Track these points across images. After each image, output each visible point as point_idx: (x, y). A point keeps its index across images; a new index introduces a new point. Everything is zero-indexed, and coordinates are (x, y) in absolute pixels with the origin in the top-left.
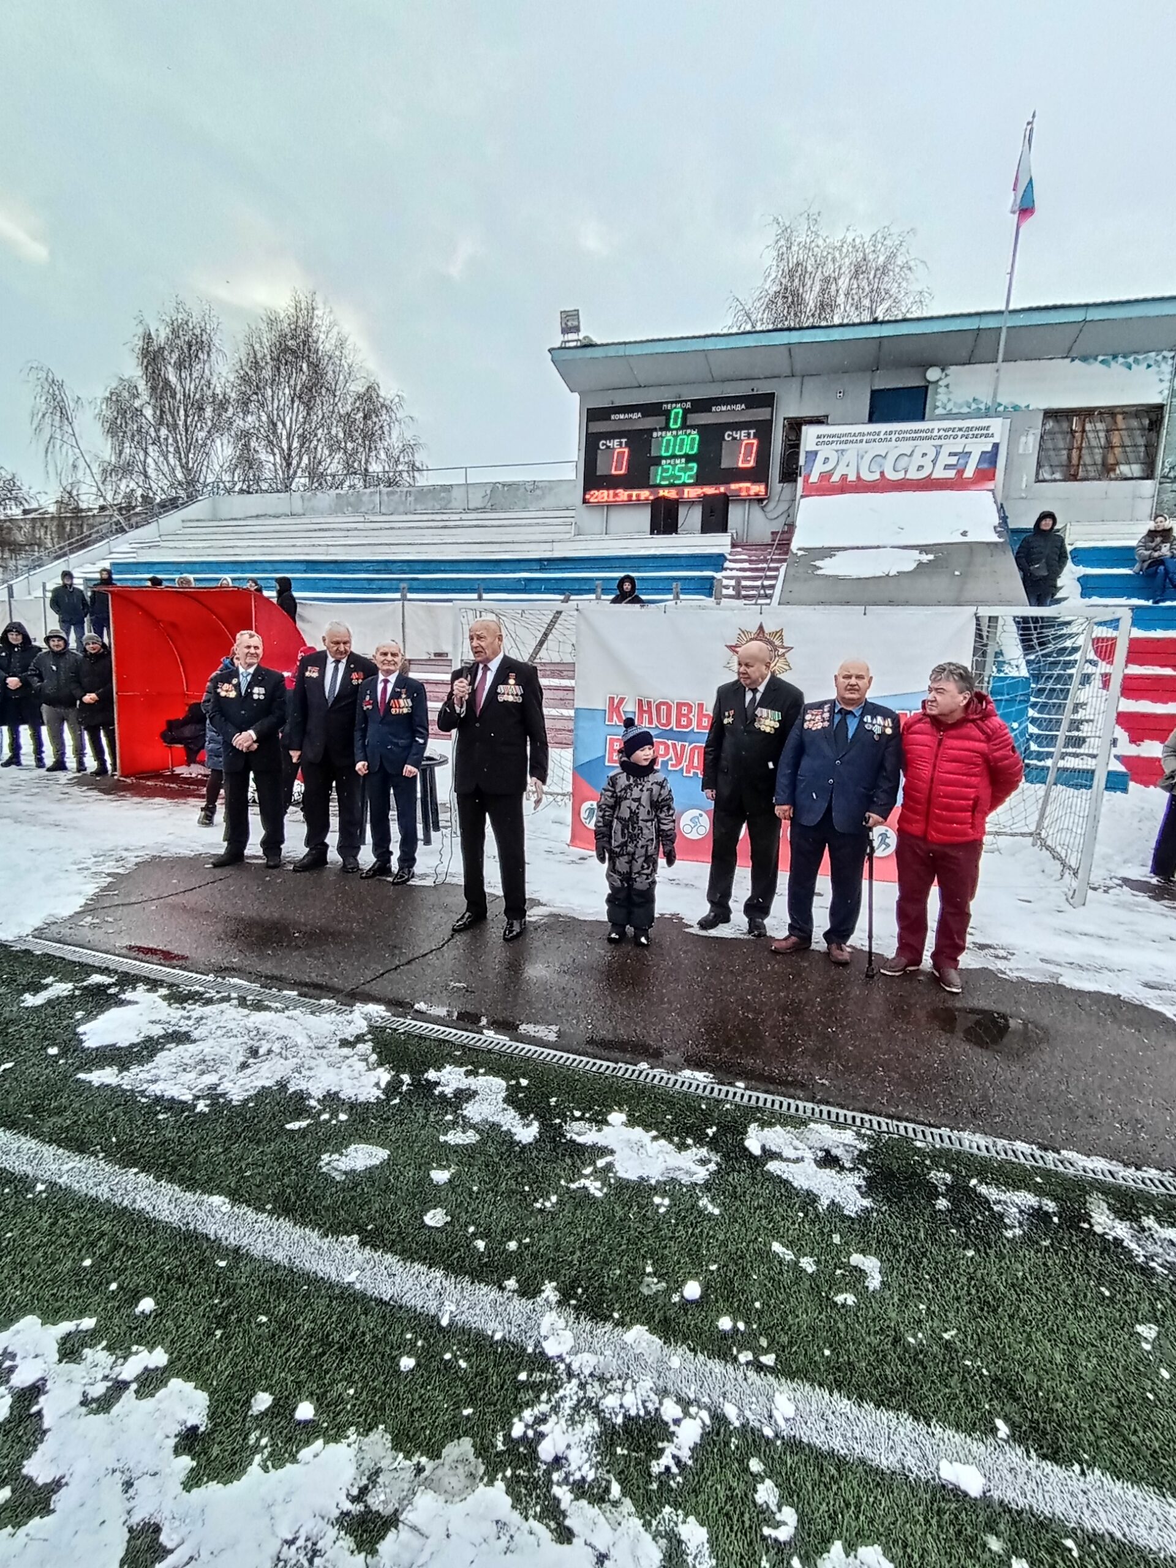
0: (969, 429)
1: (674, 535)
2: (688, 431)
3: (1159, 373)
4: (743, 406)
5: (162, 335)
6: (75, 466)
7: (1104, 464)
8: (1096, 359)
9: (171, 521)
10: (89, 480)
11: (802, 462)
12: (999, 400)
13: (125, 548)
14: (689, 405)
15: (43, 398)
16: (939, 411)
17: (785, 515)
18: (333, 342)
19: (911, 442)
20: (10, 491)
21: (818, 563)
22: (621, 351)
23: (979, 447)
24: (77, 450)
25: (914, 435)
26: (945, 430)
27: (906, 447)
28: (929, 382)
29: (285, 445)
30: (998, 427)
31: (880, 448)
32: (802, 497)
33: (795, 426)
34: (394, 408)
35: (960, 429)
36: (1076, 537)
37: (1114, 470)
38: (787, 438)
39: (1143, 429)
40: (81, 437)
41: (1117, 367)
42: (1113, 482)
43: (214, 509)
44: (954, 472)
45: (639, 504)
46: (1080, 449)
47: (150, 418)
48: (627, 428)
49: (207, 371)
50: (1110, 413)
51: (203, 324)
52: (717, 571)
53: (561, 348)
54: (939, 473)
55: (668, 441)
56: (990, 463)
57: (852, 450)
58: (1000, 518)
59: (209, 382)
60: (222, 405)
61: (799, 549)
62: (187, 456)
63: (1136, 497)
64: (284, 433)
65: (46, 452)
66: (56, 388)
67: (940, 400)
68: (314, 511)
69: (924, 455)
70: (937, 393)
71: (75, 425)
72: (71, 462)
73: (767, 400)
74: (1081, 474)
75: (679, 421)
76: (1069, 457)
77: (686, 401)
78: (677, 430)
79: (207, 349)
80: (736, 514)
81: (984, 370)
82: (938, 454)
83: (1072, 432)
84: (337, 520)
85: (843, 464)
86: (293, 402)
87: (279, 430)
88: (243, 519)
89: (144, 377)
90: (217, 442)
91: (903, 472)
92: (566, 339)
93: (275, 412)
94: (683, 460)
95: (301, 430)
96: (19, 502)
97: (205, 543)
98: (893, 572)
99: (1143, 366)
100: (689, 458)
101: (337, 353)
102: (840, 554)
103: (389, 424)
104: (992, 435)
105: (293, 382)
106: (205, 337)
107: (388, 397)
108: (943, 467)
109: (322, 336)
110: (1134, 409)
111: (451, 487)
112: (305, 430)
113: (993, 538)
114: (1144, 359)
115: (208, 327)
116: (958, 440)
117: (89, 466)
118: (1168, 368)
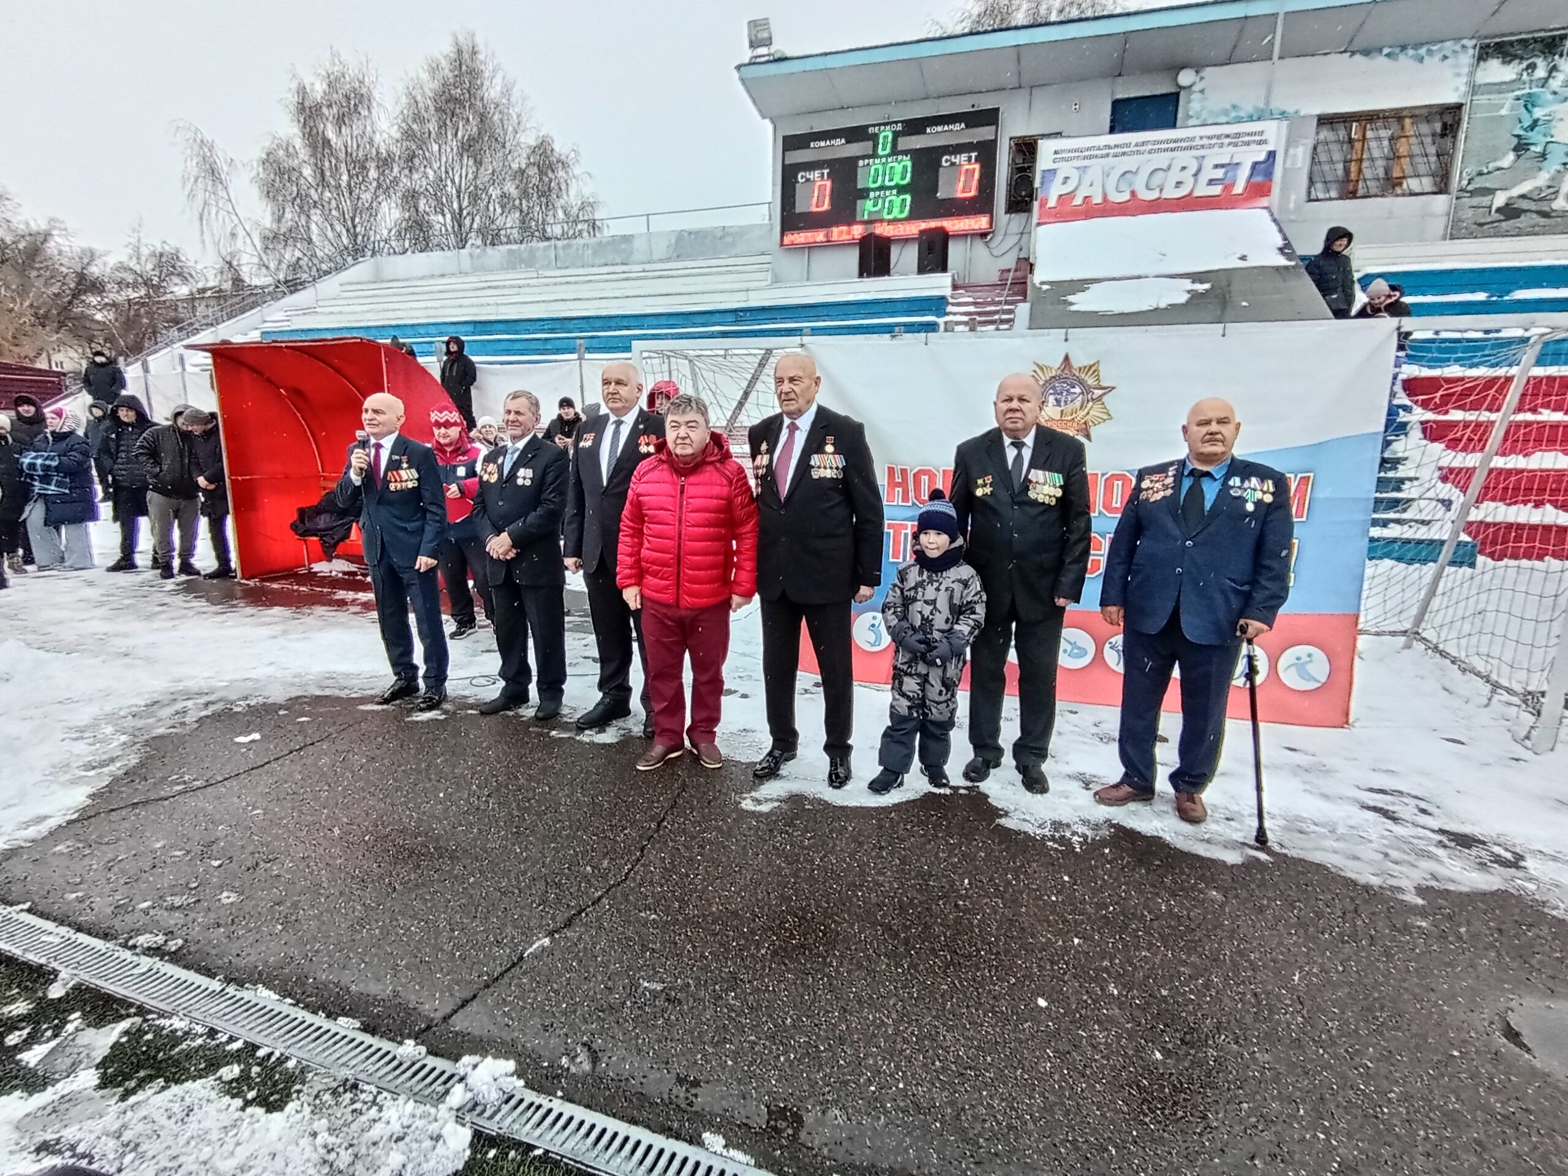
0: (1238, 135)
1: (886, 277)
2: (900, 157)
3: (1456, 65)
4: (963, 126)
5: (318, 90)
6: (233, 235)
7: (1388, 177)
8: (1380, 50)
9: (330, 285)
10: (249, 249)
11: (1037, 184)
12: (1270, 105)
13: (280, 316)
14: (899, 127)
15: (195, 161)
16: (1195, 120)
17: (1016, 249)
18: (498, 88)
19: (1170, 154)
20: (173, 267)
21: (1071, 298)
22: (820, 64)
23: (1250, 157)
24: (234, 217)
25: (1172, 145)
26: (1207, 138)
27: (1161, 160)
28: (1181, 87)
29: (456, 206)
30: (1274, 132)
31: (1129, 163)
32: (1039, 224)
33: (1026, 148)
34: (570, 163)
35: (1228, 136)
36: (1363, 262)
37: (1401, 184)
38: (1016, 159)
39: (1435, 135)
40: (237, 201)
41: (1405, 61)
42: (1401, 199)
43: (378, 270)
44: (1220, 187)
45: (847, 244)
46: (1361, 160)
47: (310, 179)
48: (828, 156)
49: (369, 128)
50: (1397, 116)
51: (361, 77)
52: (938, 316)
53: (750, 64)
54: (1203, 190)
55: (877, 170)
56: (1265, 175)
57: (1096, 167)
58: (1283, 239)
59: (371, 139)
60: (385, 163)
61: (1042, 283)
62: (353, 220)
63: (1426, 215)
64: (454, 191)
65: (201, 219)
66: (206, 150)
67: (1191, 106)
68: (486, 269)
69: (1184, 168)
70: (1189, 101)
71: (231, 190)
72: (229, 230)
73: (990, 117)
74: (1360, 192)
75: (889, 145)
76: (1347, 172)
77: (896, 122)
78: (887, 156)
79: (367, 102)
80: (956, 252)
81: (1251, 71)
82: (1200, 166)
83: (1351, 141)
84: (508, 276)
85: (1086, 182)
86: (462, 156)
87: (449, 189)
88: (407, 280)
89: (301, 135)
90: (384, 204)
91: (1158, 190)
92: (755, 54)
93: (443, 169)
94: (895, 192)
95: (472, 188)
96: (184, 278)
97: (365, 308)
98: (1163, 305)
99: (1437, 58)
100: (901, 190)
101: (504, 101)
102: (1094, 287)
103: (566, 181)
104: (1265, 142)
105: (460, 134)
106: (364, 91)
107: (563, 152)
108: (1206, 181)
109: (487, 83)
110: (1424, 112)
111: (632, 236)
112: (476, 187)
113: (1282, 261)
114: (1440, 50)
115: (366, 79)
116: (1225, 149)
117: (249, 235)
118: (1466, 59)
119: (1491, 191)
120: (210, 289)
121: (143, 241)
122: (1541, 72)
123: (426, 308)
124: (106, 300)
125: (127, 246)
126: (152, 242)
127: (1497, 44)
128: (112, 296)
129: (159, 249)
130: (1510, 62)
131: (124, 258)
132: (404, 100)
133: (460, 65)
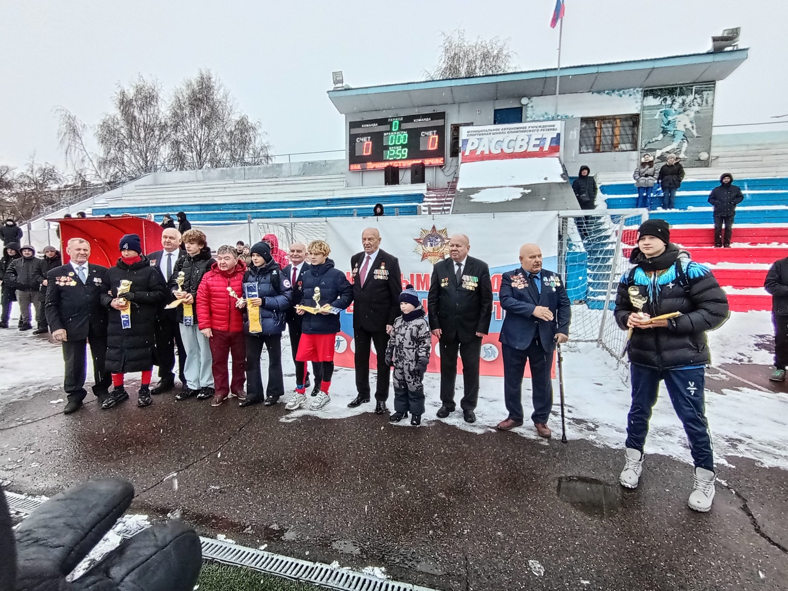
0: (544, 126)
1: (397, 185)
2: (402, 132)
3: (635, 98)
4: (430, 119)
5: (131, 93)
6: (83, 160)
7: (612, 144)
8: (604, 92)
9: (130, 186)
10: (91, 167)
11: (460, 145)
12: (558, 113)
13: (103, 201)
14: (402, 119)
15: (65, 125)
16: (529, 119)
17: (454, 173)
18: (221, 94)
19: (516, 134)
20: (51, 175)
21: (472, 196)
22: (365, 92)
23: (550, 135)
24: (84, 152)
25: (517, 130)
26: (532, 127)
27: (513, 136)
28: (523, 105)
29: (198, 148)
30: (559, 126)
31: (500, 137)
32: (462, 163)
33: (456, 128)
34: (257, 128)
35: (540, 127)
36: (602, 180)
37: (618, 147)
38: (453, 135)
39: (630, 126)
40: (86, 145)
41: (615, 96)
42: (618, 153)
43: (156, 179)
44: (538, 148)
45: (379, 170)
46: (600, 137)
47: (125, 135)
48: (370, 131)
49: (156, 111)
50: (613, 119)
51: (153, 87)
52: (420, 203)
53: (333, 91)
54: (531, 149)
55: (392, 138)
56: (557, 143)
57: (486, 138)
58: (564, 171)
59: (157, 116)
60: (163, 127)
61: (461, 189)
62: (146, 154)
63: (629, 159)
64: (198, 141)
65: (67, 153)
66: (71, 120)
67: (528, 113)
68: (209, 179)
69: (523, 140)
70: (527, 111)
71: (83, 139)
72: (81, 158)
73: (442, 116)
74: (601, 149)
75: (397, 127)
76: (595, 141)
77: (400, 117)
78: (396, 131)
79: (155, 100)
80: (429, 174)
81: (549, 99)
82: (529, 139)
83: (596, 128)
84: (221, 183)
85: (481, 145)
86: (202, 125)
87: (195, 140)
88: (169, 184)
89: (121, 114)
90: (162, 147)
91: (512, 149)
92: (336, 86)
93: (192, 131)
94: (400, 147)
95: (207, 140)
96: (56, 181)
97: (147, 197)
98: (510, 199)
99: (628, 95)
100: (403, 146)
101: (224, 100)
102: (482, 191)
103: (254, 137)
104: (556, 130)
105: (201, 115)
106: (154, 93)
107: (253, 123)
108: (532, 146)
109: (215, 92)
110: (625, 117)
111: (282, 164)
112: (209, 139)
113: (561, 180)
114: (628, 92)
115: (156, 88)
116: (539, 132)
117: (91, 161)
118: (639, 96)
119: (655, 150)
120: (70, 186)
121: (35, 162)
122: (669, 102)
123: (178, 198)
124: (13, 192)
125: (26, 165)
126: (41, 163)
127: (650, 90)
128: (17, 189)
129: (44, 167)
130: (656, 97)
131: (24, 171)
132: (173, 99)
133: (202, 84)
